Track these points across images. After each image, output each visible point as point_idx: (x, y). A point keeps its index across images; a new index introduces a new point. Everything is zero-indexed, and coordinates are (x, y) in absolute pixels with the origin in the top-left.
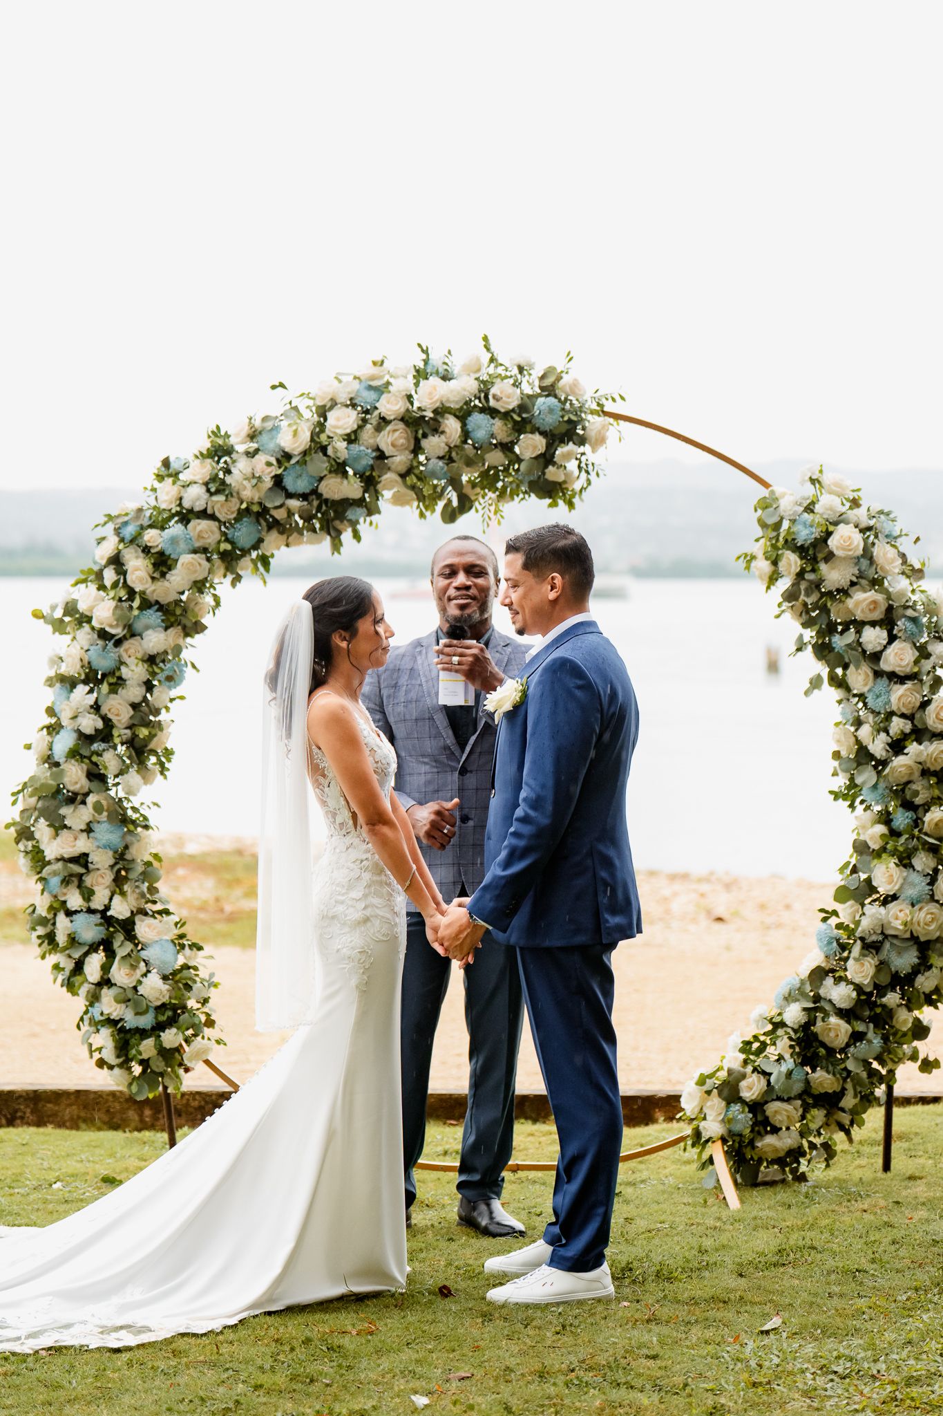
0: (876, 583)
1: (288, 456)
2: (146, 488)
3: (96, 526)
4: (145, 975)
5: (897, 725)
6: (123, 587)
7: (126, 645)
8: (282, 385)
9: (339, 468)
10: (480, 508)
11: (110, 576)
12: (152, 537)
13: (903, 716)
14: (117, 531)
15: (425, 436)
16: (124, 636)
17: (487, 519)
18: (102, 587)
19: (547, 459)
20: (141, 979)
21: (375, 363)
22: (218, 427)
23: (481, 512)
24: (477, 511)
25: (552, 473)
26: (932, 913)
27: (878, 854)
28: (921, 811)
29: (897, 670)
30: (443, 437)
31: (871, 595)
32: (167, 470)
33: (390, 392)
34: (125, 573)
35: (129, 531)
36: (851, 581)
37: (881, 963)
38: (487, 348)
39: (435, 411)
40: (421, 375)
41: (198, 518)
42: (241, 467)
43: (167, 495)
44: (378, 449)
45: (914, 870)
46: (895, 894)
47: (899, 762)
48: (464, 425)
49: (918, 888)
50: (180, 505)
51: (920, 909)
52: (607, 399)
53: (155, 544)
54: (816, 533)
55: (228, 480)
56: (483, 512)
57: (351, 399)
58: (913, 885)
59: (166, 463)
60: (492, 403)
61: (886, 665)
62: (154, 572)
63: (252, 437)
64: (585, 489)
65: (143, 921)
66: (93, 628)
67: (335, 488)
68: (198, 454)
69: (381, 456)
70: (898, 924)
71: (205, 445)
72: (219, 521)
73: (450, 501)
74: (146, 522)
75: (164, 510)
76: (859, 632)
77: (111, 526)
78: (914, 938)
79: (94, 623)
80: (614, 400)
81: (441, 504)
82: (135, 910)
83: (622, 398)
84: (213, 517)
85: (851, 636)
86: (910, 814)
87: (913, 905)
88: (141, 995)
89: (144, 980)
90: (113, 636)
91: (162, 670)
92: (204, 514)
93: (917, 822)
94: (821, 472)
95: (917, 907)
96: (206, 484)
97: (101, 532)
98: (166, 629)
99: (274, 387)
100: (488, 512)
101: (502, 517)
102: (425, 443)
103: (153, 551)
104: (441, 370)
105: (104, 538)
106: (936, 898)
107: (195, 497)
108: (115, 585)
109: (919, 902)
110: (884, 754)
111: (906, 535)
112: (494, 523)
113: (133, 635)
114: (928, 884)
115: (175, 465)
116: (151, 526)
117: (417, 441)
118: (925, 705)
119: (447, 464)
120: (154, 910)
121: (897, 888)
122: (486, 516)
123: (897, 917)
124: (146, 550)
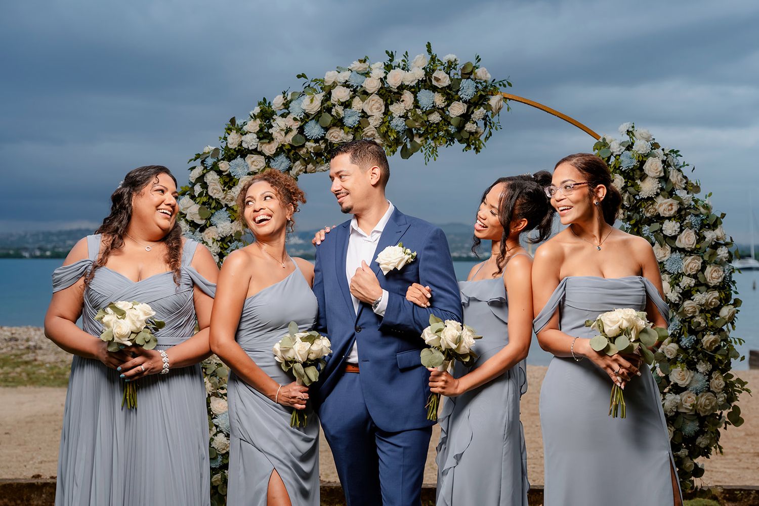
0: (671, 194)
1: (307, 115)
2: (220, 138)
3: (191, 160)
4: (216, 435)
5: (686, 282)
6: (206, 196)
7: (207, 231)
8: (303, 76)
9: (339, 122)
10: (423, 149)
11: (198, 189)
12: (223, 166)
13: (689, 276)
14: (203, 162)
15: (392, 104)
16: (206, 225)
17: (428, 156)
18: (193, 197)
19: (466, 117)
20: (213, 437)
21: (361, 61)
22: (264, 99)
23: (424, 152)
24: (422, 151)
25: (469, 127)
26: (708, 399)
27: (673, 362)
28: (700, 335)
29: (686, 247)
30: (402, 104)
31: (670, 201)
32: (233, 126)
33: (370, 77)
34: (207, 188)
35: (210, 161)
36: (657, 192)
37: (677, 430)
38: (429, 51)
39: (398, 88)
40: (388, 68)
41: (252, 154)
42: (279, 123)
43: (233, 140)
44: (363, 111)
45: (698, 372)
46: (686, 387)
47: (687, 304)
48: (415, 97)
49: (701, 383)
50: (241, 145)
51: (702, 396)
52: (500, 85)
53: (225, 169)
54: (635, 163)
55: (271, 131)
56: (425, 151)
57: (347, 81)
58: (697, 381)
59: (233, 121)
60: (434, 83)
61: (678, 244)
62: (224, 187)
63: (286, 105)
64: (488, 138)
65: (215, 400)
66: (186, 221)
67: (337, 136)
68: (252, 115)
69: (364, 115)
70: (688, 405)
71: (257, 110)
72: (265, 156)
73: (405, 145)
74: (220, 157)
75: (231, 149)
76: (662, 224)
77: (199, 161)
78: (697, 414)
79: (187, 218)
80: (505, 86)
81: (400, 148)
82: (210, 393)
83: (510, 85)
84: (261, 153)
85: (656, 226)
86: (694, 337)
87: (697, 394)
88: (213, 447)
89: (215, 438)
90: (200, 225)
91: (229, 246)
92: (255, 151)
93: (698, 342)
94: (633, 127)
95: (700, 395)
96: (257, 133)
97: (193, 164)
98: (232, 221)
99: (299, 76)
100: (428, 151)
101: (437, 156)
102: (391, 108)
103: (224, 174)
104: (401, 65)
105: (194, 168)
106: (711, 389)
107: (250, 141)
108: (201, 195)
109: (700, 392)
110: (678, 299)
111: (687, 165)
112: (431, 159)
113: (211, 225)
114: (707, 381)
115: (239, 122)
116: (223, 159)
117: (387, 106)
118: (703, 269)
119: (405, 121)
120: (222, 393)
121: (687, 383)
122: (427, 154)
123: (688, 400)
124: (220, 173)
